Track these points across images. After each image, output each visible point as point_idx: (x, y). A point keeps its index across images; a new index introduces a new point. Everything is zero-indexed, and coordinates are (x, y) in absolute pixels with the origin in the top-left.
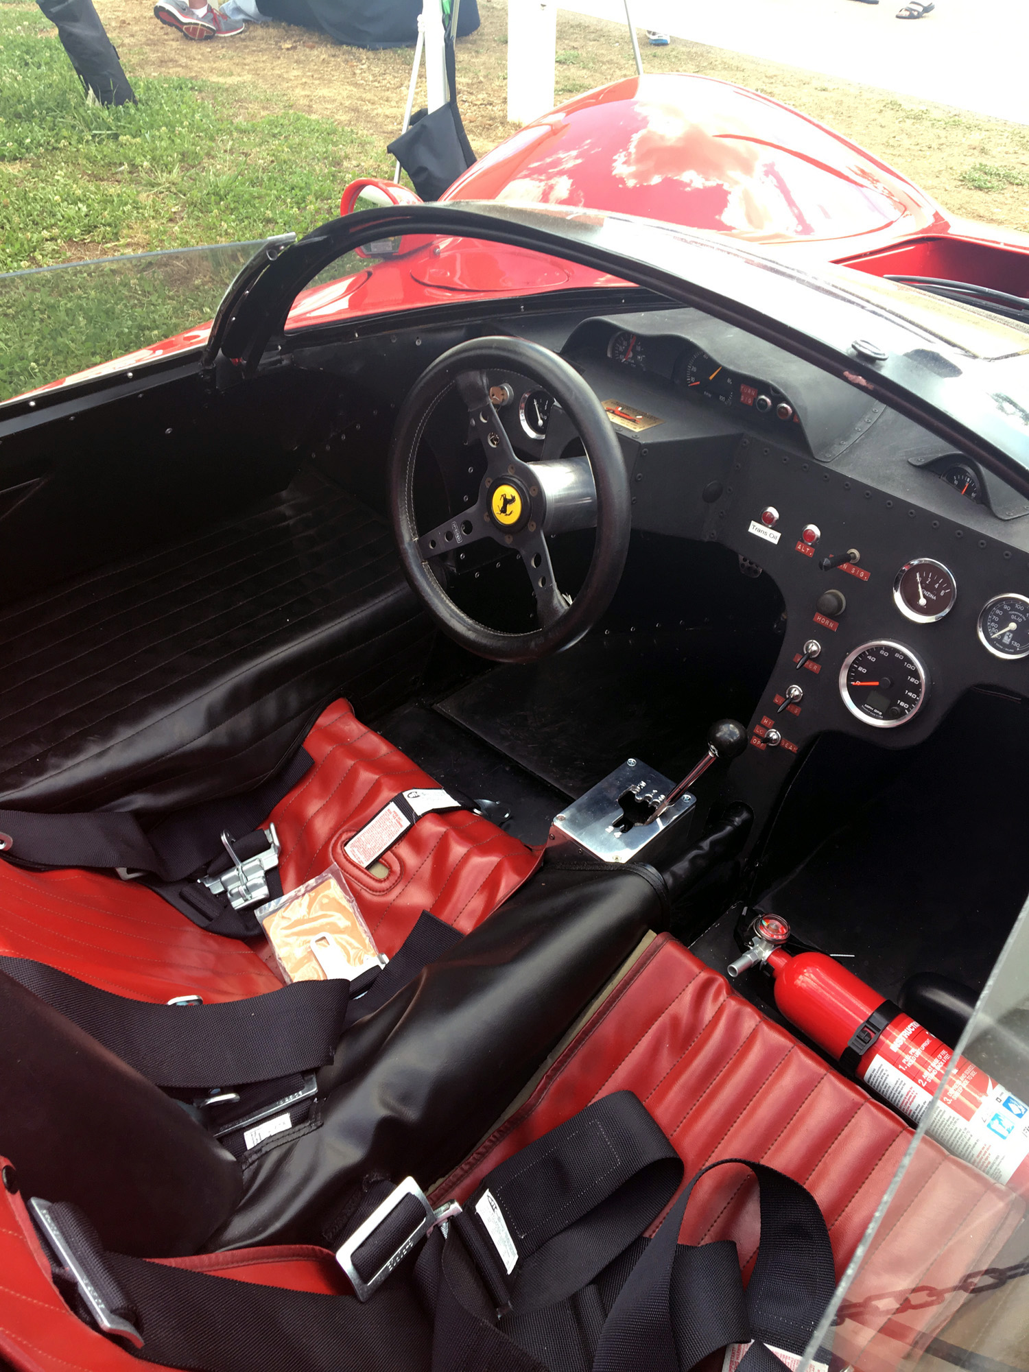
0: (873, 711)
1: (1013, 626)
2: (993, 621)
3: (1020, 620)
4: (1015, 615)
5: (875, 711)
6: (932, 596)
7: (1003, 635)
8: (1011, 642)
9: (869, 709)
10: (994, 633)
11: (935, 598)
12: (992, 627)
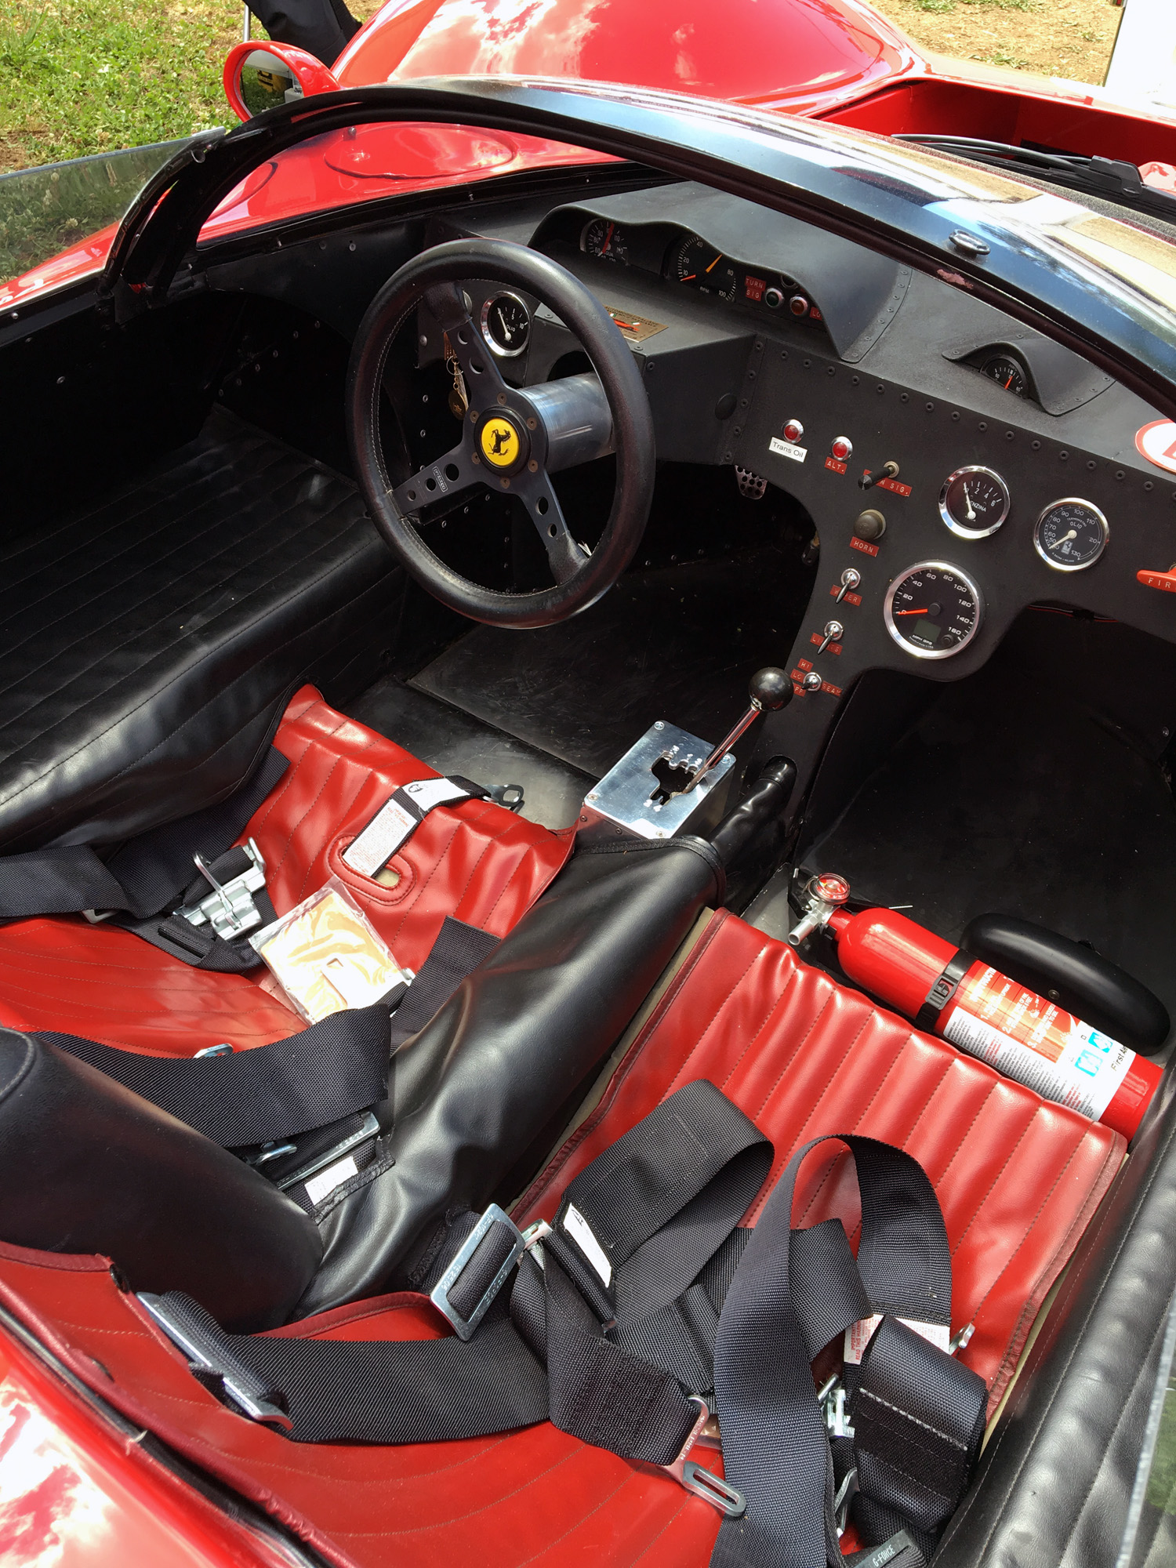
0: (922, 642)
1: (1072, 534)
2: (1050, 530)
3: (1080, 527)
4: (1074, 521)
5: (925, 641)
6: (981, 508)
7: (1061, 545)
8: (1070, 552)
9: (917, 640)
10: (1052, 544)
11: (985, 510)
12: (1049, 537)
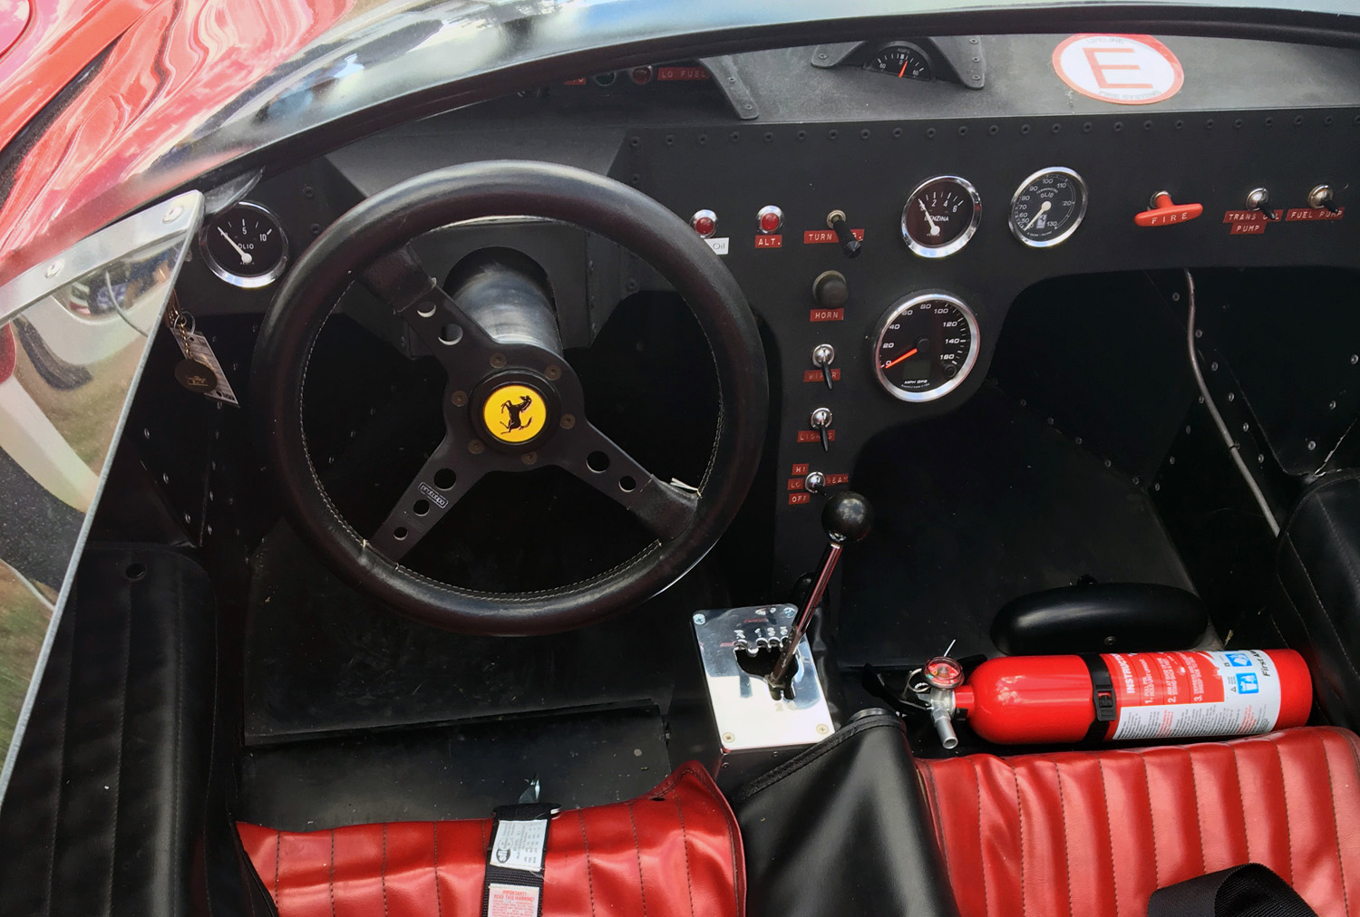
0: (916, 384)
1: (1047, 206)
2: (1021, 211)
3: (1051, 195)
4: (1043, 192)
5: (919, 382)
6: (943, 219)
7: (1036, 222)
8: (1046, 225)
9: (911, 385)
10: (1025, 225)
11: (947, 219)
12: (1021, 219)
